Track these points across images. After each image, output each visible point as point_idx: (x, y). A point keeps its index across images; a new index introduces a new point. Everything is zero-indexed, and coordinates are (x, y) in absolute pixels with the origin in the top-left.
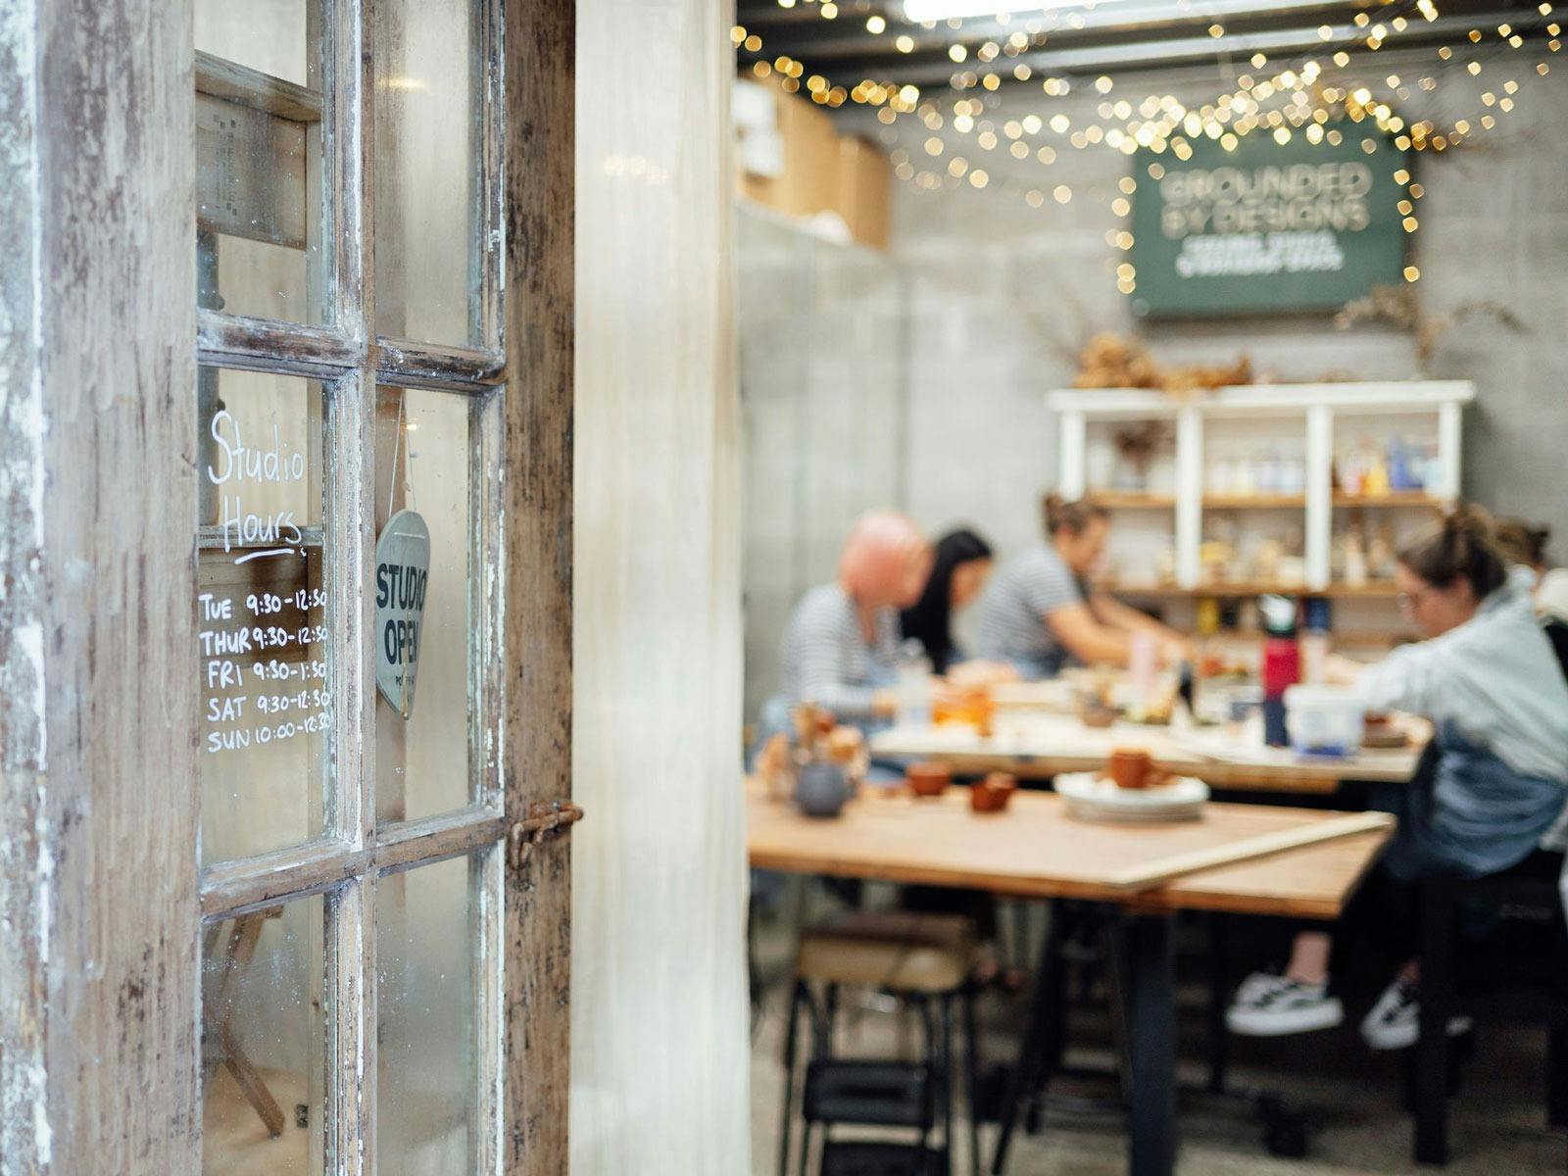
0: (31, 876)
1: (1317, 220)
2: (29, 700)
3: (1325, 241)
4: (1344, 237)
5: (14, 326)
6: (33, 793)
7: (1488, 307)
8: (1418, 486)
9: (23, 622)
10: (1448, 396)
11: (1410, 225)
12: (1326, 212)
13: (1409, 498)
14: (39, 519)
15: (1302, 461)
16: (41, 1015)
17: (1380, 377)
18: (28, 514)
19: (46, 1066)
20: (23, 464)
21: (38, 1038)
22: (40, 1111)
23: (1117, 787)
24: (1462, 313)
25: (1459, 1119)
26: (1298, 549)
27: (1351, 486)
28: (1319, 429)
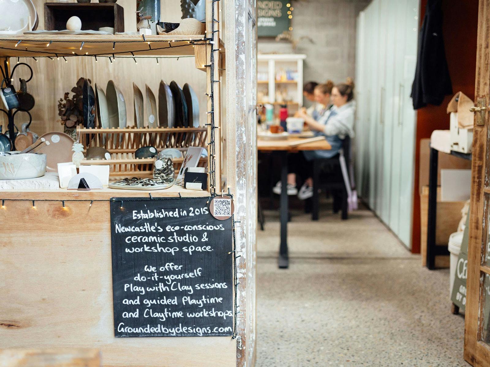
0: (242, 96)
1: (270, 15)
2: (242, 67)
3: (271, 20)
4: (276, 19)
5: (239, 4)
6: (243, 82)
7: (307, 37)
8: (292, 79)
9: (241, 54)
10: (299, 58)
11: (290, 17)
12: (271, 13)
13: (290, 81)
14: (244, 36)
15: (267, 73)
16: (244, 119)
17: (284, 53)
18: (242, 36)
19: (245, 127)
20: (241, 27)
21: (243, 123)
22: (244, 135)
23: (271, 133)
24: (302, 38)
25: (320, 213)
26: (267, 94)
27: (278, 78)
28: (272, 65)
